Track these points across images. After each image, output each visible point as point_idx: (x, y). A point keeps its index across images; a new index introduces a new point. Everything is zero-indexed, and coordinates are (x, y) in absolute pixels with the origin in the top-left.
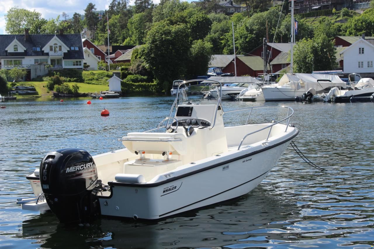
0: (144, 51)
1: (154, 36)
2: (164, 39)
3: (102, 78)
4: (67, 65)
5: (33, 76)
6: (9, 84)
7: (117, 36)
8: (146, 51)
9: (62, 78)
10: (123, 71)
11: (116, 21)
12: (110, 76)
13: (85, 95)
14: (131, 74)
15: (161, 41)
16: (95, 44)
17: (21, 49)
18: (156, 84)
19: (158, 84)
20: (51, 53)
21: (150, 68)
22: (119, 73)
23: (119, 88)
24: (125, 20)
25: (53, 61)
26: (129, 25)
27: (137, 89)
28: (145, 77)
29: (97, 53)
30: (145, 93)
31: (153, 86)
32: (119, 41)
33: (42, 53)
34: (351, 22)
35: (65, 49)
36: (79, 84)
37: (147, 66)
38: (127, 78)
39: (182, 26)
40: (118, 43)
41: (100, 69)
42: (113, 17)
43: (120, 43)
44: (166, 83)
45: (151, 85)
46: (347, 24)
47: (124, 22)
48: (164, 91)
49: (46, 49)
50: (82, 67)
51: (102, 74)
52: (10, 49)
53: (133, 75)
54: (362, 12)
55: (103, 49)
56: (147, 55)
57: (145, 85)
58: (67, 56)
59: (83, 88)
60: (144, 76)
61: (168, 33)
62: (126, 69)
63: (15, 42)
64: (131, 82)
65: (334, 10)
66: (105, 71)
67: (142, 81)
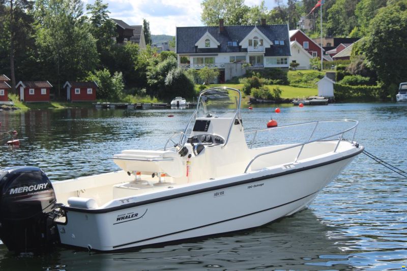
0: (365, 45)
1: (379, 26)
2: (391, 29)
3: (312, 80)
4: (269, 63)
5: (227, 77)
6: (197, 87)
8: (368, 46)
9: (263, 80)
10: (339, 71)
11: (341, 6)
12: (320, 77)
13: (288, 101)
14: (348, 74)
16: (313, 37)
17: (214, 44)
18: (380, 87)
19: (383, 87)
20: (250, 49)
21: (373, 66)
22: (333, 74)
23: (331, 92)
24: (353, 5)
25: (252, 58)
26: (357, 13)
27: (355, 94)
28: (367, 79)
29: (313, 48)
30: (366, 98)
31: (376, 89)
32: (345, 33)
33: (240, 49)
35: (268, 44)
36: (281, 88)
37: (369, 64)
38: (343, 80)
41: (311, 68)
42: (339, 1)
43: (347, 35)
44: (392, 86)
45: (373, 89)
47: (351, 8)
48: (390, 96)
49: (244, 44)
50: (288, 65)
51: (312, 75)
52: (201, 44)
53: (351, 75)
55: (321, 40)
56: (369, 50)
57: (366, 88)
58: (270, 52)
59: (286, 92)
60: (366, 77)
61: (397, 21)
62: (344, 68)
63: (207, 35)
64: (348, 85)
66: (317, 71)
67: (362, 83)
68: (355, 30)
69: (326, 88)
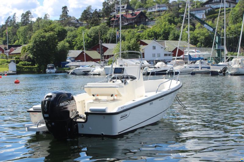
0: (29, 47)
1: (36, 39)
2: (41, 40)
3: (4, 63)
7: (10, 40)
8: (31, 47)
10: (17, 59)
11: (10, 30)
12: (8, 62)
14: (21, 61)
15: (40, 42)
18: (37, 67)
19: (38, 67)
21: (33, 58)
22: (15, 61)
23: (15, 69)
24: (15, 30)
26: (17, 33)
27: (26, 70)
28: (30, 63)
30: (31, 72)
31: (35, 68)
32: (12, 42)
34: (145, 33)
37: (31, 56)
38: (19, 63)
39: (52, 33)
40: (11, 43)
42: (8, 28)
43: (12, 44)
44: (43, 66)
45: (34, 67)
46: (144, 33)
47: (15, 31)
48: (41, 71)
51: (4, 61)
53: (23, 61)
54: (151, 27)
56: (31, 50)
57: (30, 67)
60: (29, 62)
61: (44, 37)
62: (19, 58)
64: (22, 66)
65: (136, 26)
66: (6, 59)
67: (29, 65)
68: (17, 42)
69: (12, 67)
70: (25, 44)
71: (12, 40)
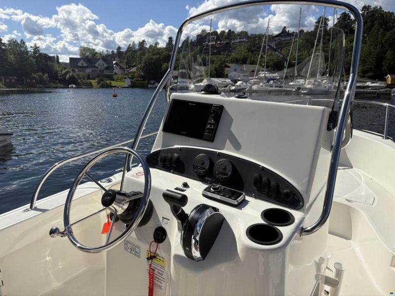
1: (146, 60)
2: (150, 62)
3: (123, 79)
4: (106, 72)
5: (91, 77)
6: (79, 81)
8: (142, 67)
9: (104, 79)
10: (132, 76)
12: (125, 78)
13: (115, 87)
14: (135, 77)
16: (121, 64)
17: (85, 65)
20: (99, 67)
21: (144, 75)
22: (130, 77)
23: (130, 84)
24: (134, 54)
25: (100, 71)
26: (135, 57)
27: (138, 85)
28: (142, 79)
29: (121, 68)
30: (142, 86)
33: (95, 67)
34: (229, 58)
35: (106, 65)
36: (112, 82)
38: (134, 79)
39: (158, 56)
41: (122, 75)
42: (129, 52)
43: (132, 64)
45: (144, 83)
46: (228, 59)
49: (97, 65)
50: (113, 74)
51: (122, 77)
52: (80, 64)
53: (137, 78)
54: (233, 54)
55: (124, 66)
56: (142, 69)
57: (142, 83)
58: (107, 68)
59: (114, 83)
61: (152, 59)
62: (134, 75)
63: (82, 61)
64: (135, 81)
65: (222, 53)
66: (124, 76)
67: (140, 81)
68: (135, 63)
69: (128, 82)
70: (140, 64)
71: (132, 62)
